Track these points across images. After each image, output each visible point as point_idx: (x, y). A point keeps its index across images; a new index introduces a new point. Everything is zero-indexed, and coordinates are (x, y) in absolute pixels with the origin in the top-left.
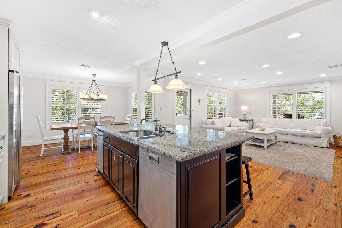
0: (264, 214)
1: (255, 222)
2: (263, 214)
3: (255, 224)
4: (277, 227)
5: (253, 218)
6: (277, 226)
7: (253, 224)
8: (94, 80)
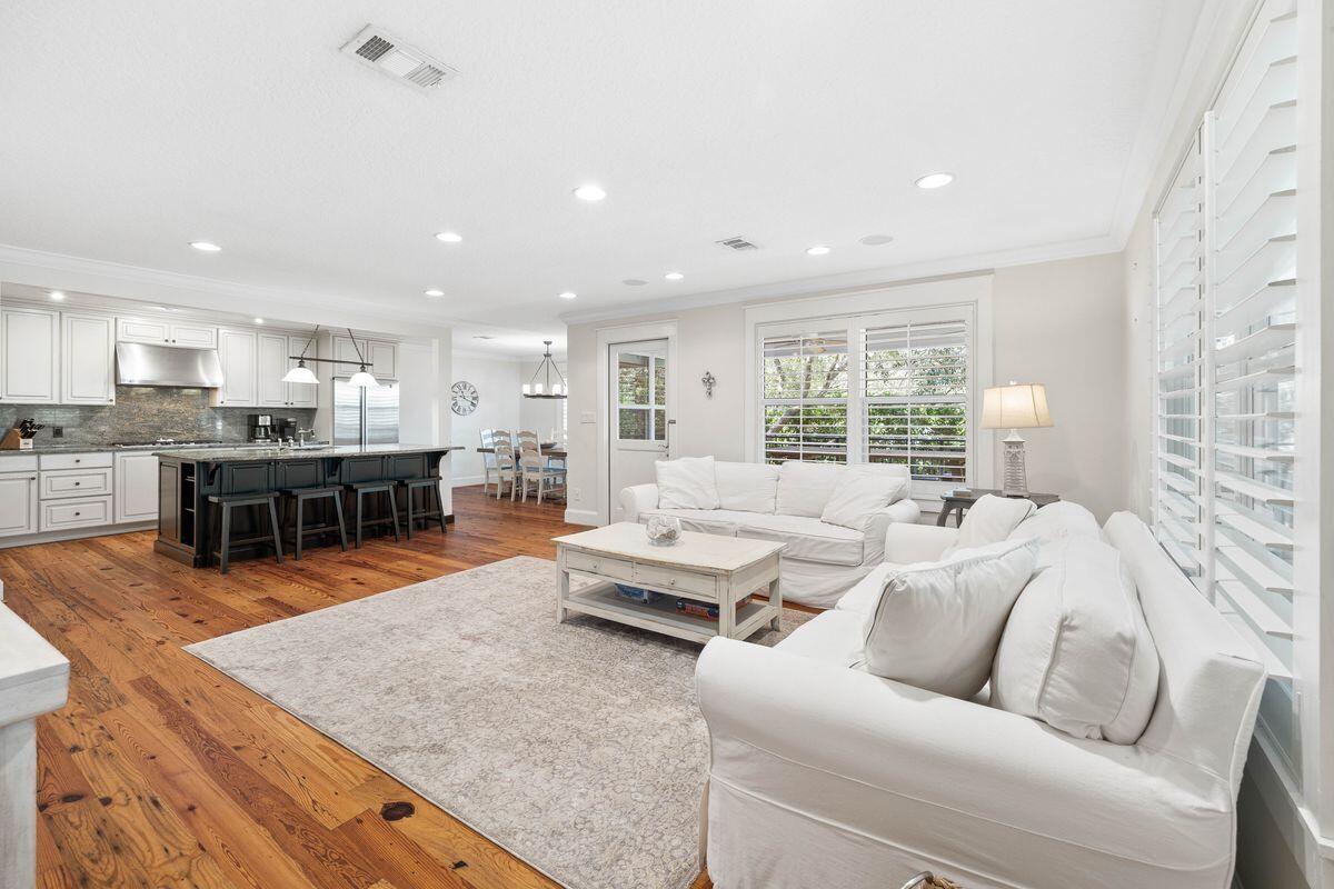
8: (547, 355)
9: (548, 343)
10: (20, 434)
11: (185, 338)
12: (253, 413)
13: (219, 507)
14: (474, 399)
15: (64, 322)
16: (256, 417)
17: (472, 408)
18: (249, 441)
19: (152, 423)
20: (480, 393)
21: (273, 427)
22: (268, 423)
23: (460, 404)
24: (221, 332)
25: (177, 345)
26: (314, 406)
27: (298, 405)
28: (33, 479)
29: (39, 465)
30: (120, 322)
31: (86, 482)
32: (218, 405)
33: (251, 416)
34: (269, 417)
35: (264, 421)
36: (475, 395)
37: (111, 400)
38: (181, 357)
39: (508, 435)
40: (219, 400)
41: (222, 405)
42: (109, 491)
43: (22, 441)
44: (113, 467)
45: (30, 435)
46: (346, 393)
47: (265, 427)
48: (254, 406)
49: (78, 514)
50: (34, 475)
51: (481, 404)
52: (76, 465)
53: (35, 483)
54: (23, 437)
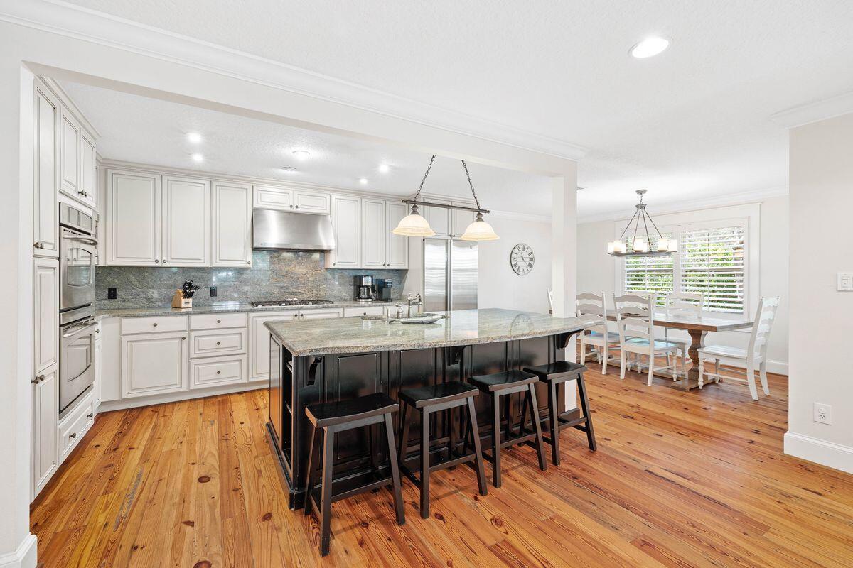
0: (269, 545)
1: (267, 517)
2: (269, 540)
3: (263, 514)
4: (230, 542)
5: (275, 519)
6: (231, 544)
7: (266, 511)
8: (641, 206)
9: (641, 192)
10: (182, 294)
11: (307, 205)
12: (358, 274)
13: (320, 432)
14: (531, 259)
15: (214, 188)
16: (360, 278)
17: (529, 268)
18: (355, 300)
19: (282, 284)
20: (536, 255)
21: (373, 286)
22: (370, 284)
23: (519, 264)
24: (333, 197)
25: (300, 210)
26: (406, 268)
27: (393, 267)
28: (184, 338)
29: (189, 326)
30: (256, 189)
31: (226, 341)
32: (331, 266)
33: (356, 276)
34: (370, 278)
35: (367, 281)
36: (531, 256)
37: (249, 263)
38: (304, 221)
39: (601, 299)
40: (334, 261)
41: (334, 267)
42: (244, 350)
43: (184, 301)
44: (247, 327)
45: (190, 295)
46: (434, 256)
47: (367, 287)
48: (359, 267)
49: (219, 373)
50: (185, 335)
51: (536, 264)
52: (216, 325)
53: (185, 342)
54: (185, 297)
